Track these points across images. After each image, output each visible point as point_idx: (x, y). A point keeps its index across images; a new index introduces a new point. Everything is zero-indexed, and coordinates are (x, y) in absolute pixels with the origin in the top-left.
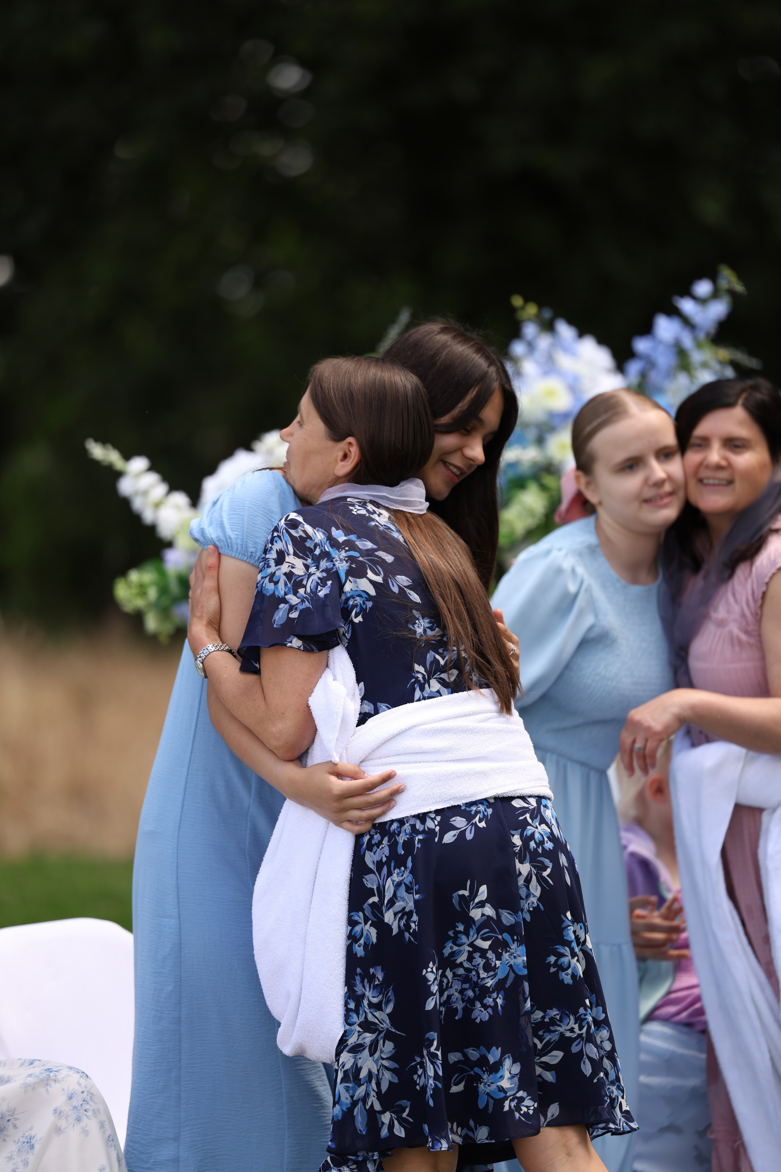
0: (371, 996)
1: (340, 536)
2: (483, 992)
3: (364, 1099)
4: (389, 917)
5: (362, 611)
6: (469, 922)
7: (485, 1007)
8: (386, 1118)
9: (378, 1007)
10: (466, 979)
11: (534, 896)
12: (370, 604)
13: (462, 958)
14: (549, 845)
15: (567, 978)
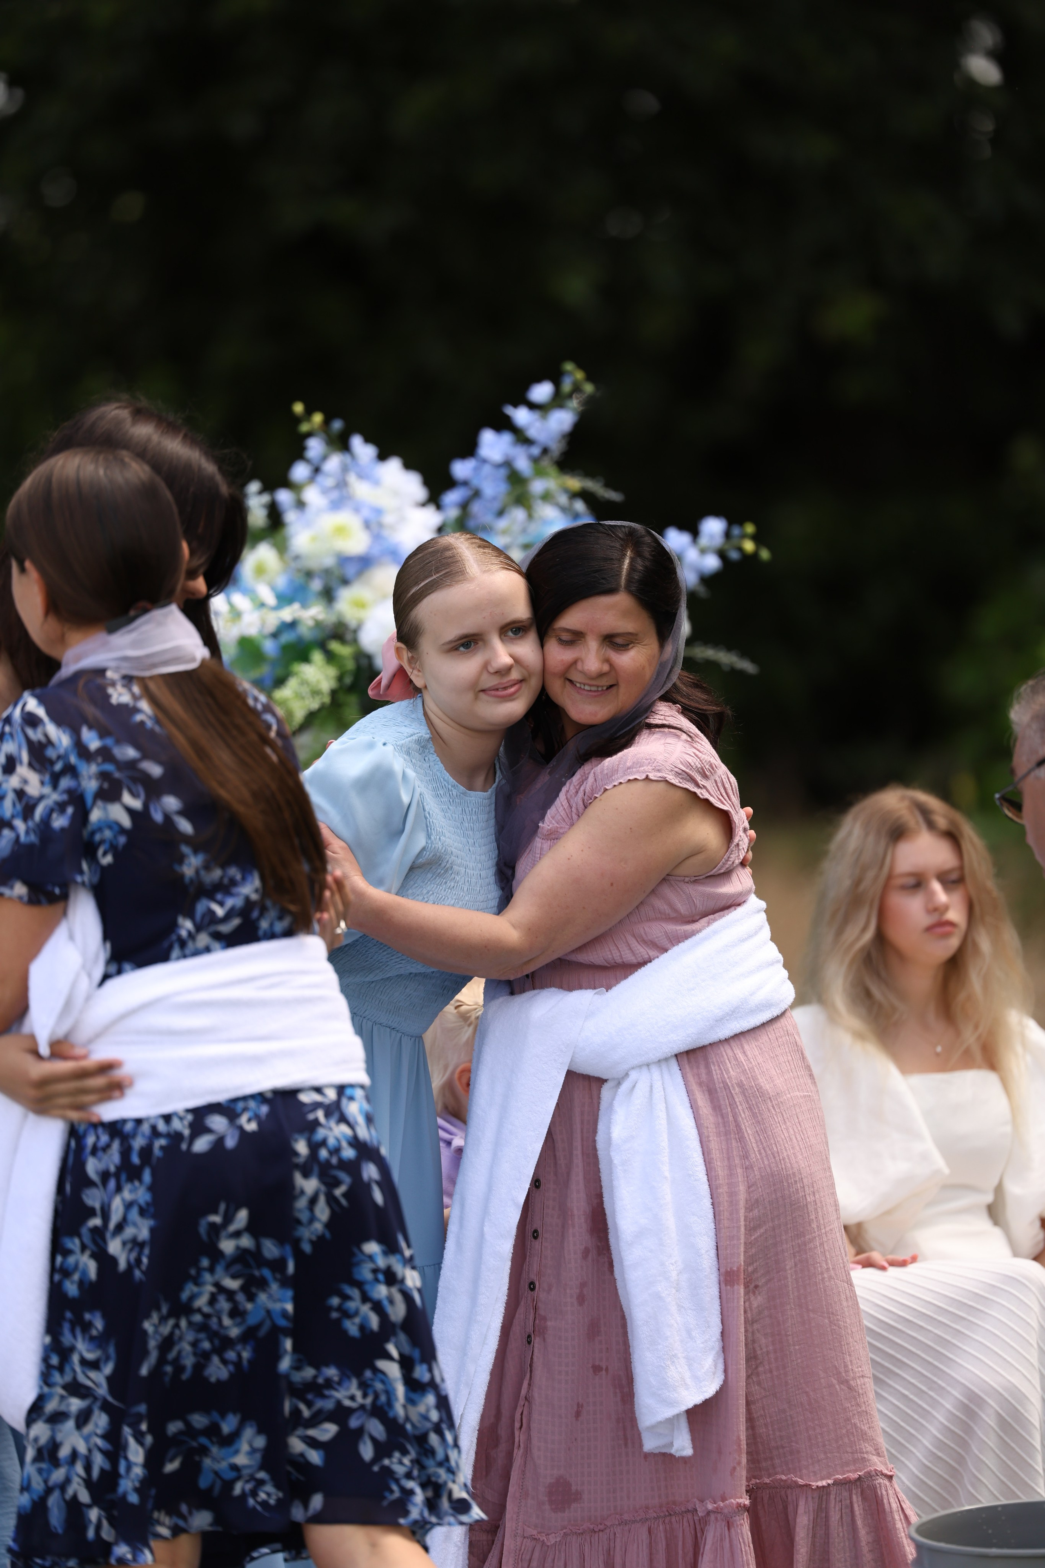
0: (83, 1349)
1: (93, 742)
2: (223, 1343)
3: (63, 1486)
4: (114, 1247)
5: (113, 848)
6: (216, 1255)
7: (225, 1362)
8: (94, 1514)
9: (95, 1365)
10: (203, 1327)
11: (320, 1221)
12: (122, 840)
13: (202, 1302)
14: (349, 1153)
15: (352, 1328)
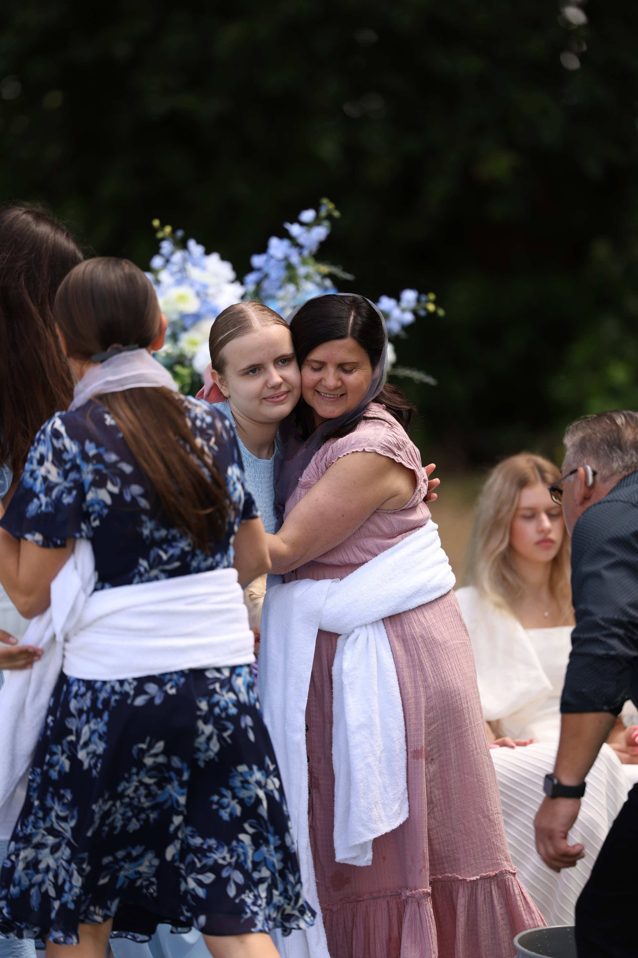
0: (59, 810)
1: (91, 449)
2: (140, 811)
7: (139, 821)
8: (57, 904)
9: (65, 819)
11: (212, 751)
14: (233, 711)
